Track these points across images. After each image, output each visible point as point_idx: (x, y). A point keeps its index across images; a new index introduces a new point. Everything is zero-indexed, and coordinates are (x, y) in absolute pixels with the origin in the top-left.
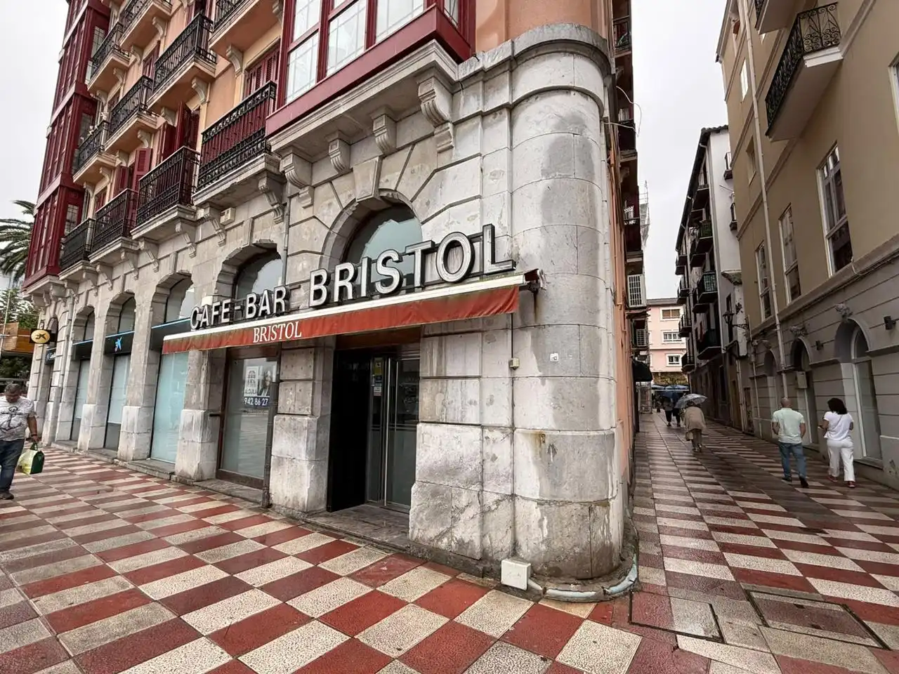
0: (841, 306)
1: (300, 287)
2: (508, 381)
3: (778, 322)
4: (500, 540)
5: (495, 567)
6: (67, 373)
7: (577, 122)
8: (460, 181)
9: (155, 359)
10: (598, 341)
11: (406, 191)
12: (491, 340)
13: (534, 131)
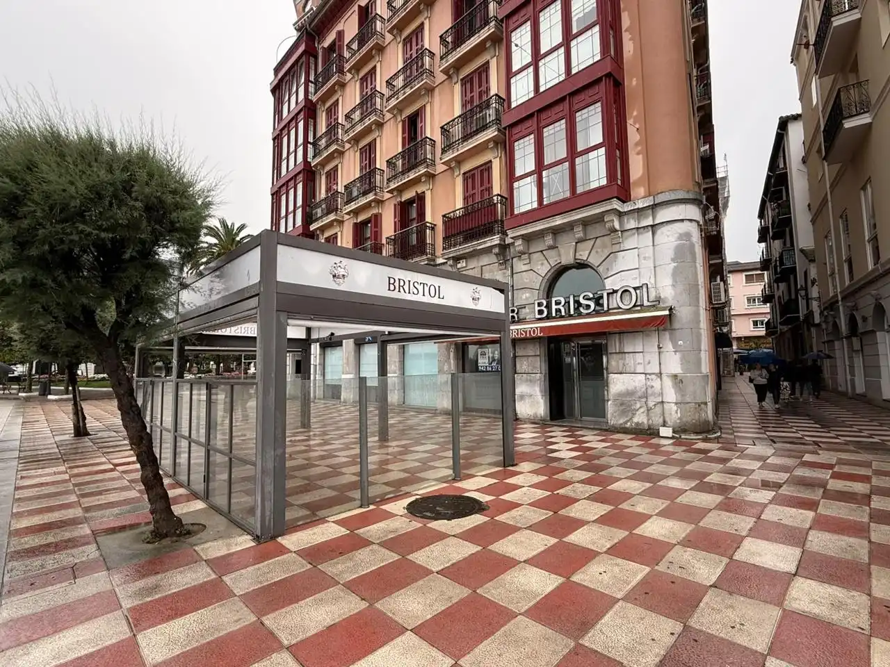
0: (873, 292)
1: (525, 307)
2: (657, 353)
3: (840, 299)
4: (657, 420)
5: (656, 431)
6: (318, 357)
7: (687, 235)
8: (626, 260)
10: (701, 334)
11: (594, 260)
12: (648, 336)
13: (666, 240)
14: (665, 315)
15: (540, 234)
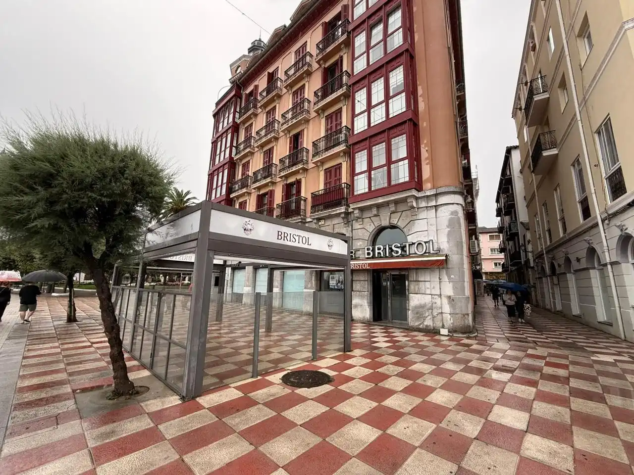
0: (564, 250)
1: (360, 250)
2: (439, 283)
3: (545, 252)
4: (439, 324)
6: (229, 275)
7: (455, 213)
8: (420, 225)
10: (464, 272)
11: (401, 224)
12: (433, 271)
13: (443, 215)
14: (443, 260)
15: (370, 207)
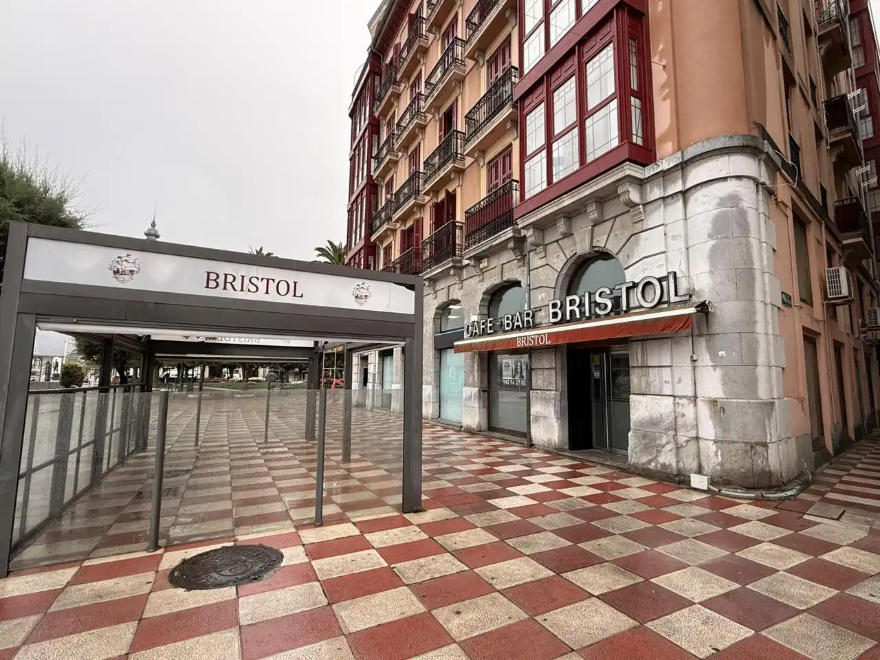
1: (541, 310)
5: (687, 479)
7: (734, 199)
8: (650, 242)
9: (437, 355)
12: (677, 343)
14: (690, 315)
